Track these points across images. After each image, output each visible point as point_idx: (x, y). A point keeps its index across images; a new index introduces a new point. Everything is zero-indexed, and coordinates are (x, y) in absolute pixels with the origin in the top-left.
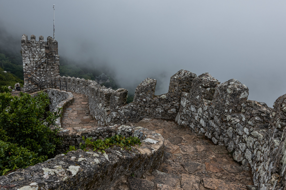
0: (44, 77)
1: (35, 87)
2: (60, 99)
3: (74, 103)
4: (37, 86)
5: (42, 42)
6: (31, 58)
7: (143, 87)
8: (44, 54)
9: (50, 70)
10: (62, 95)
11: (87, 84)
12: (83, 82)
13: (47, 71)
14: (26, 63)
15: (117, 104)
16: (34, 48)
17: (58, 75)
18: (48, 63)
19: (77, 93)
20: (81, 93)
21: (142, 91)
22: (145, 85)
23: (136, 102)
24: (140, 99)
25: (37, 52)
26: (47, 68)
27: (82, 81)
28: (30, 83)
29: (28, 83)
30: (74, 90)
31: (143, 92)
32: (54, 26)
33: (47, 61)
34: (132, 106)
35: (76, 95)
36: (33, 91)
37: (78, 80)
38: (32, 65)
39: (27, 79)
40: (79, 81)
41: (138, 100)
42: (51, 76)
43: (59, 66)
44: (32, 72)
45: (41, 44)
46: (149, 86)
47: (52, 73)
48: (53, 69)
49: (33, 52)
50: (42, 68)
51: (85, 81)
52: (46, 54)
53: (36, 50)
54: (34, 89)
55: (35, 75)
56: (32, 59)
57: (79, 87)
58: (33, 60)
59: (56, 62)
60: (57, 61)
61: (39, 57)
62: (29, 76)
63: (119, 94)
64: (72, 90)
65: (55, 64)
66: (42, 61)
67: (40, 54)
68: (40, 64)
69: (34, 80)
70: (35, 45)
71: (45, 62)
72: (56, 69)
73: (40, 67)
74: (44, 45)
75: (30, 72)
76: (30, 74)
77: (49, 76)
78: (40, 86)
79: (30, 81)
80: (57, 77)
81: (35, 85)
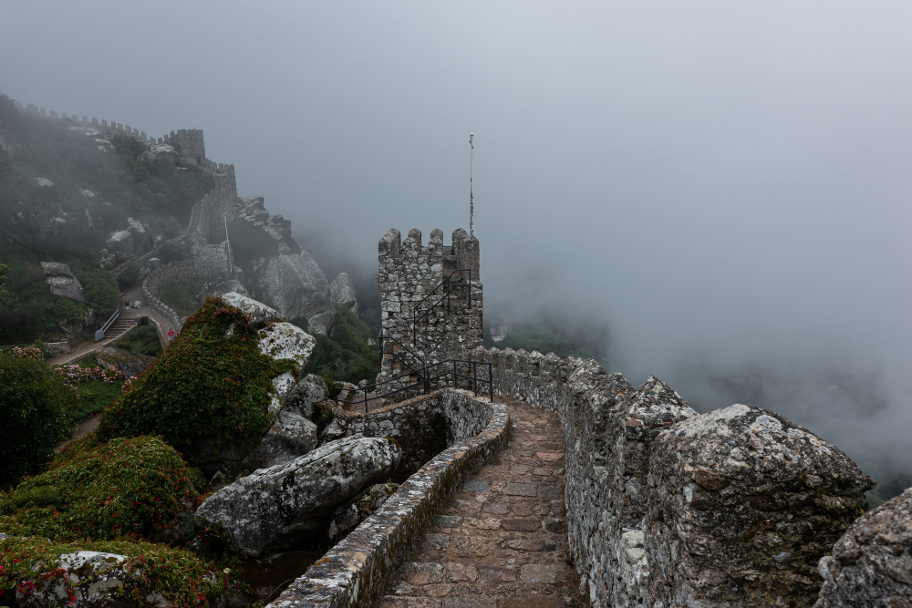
0: (439, 350)
1: (410, 382)
2: (473, 426)
3: (504, 456)
4: (415, 379)
5: (434, 244)
6: (403, 294)
8: (439, 281)
9: (454, 330)
10: (478, 415)
11: (563, 373)
12: (551, 367)
13: (445, 332)
14: (390, 309)
16: (413, 265)
17: (478, 344)
18: (449, 306)
19: (533, 405)
20: (544, 408)
25: (421, 274)
26: (447, 324)
27: (549, 363)
28: (397, 371)
29: (392, 369)
30: (522, 395)
32: (472, 197)
33: (446, 301)
35: (525, 414)
36: (404, 396)
37: (534, 358)
38: (406, 315)
39: (391, 357)
40: (537, 364)
42: (456, 349)
43: (481, 315)
44: (406, 336)
45: (431, 250)
47: (461, 340)
48: (464, 327)
49: (409, 276)
50: (432, 324)
51: (557, 363)
52: (446, 280)
53: (419, 269)
54: (406, 389)
55: (412, 345)
56: (405, 299)
57: (539, 386)
58: (410, 301)
59: (473, 302)
60: (476, 300)
61: (426, 291)
62: (397, 351)
64: (518, 394)
65: (469, 308)
66: (434, 303)
67: (429, 281)
68: (427, 311)
69: (408, 360)
70: (415, 254)
71: (441, 303)
72: (473, 324)
73: (427, 322)
74: (439, 253)
75: (399, 336)
76: (400, 344)
77: (454, 349)
78: (424, 380)
79: (398, 366)
80: (474, 351)
81: (411, 375)
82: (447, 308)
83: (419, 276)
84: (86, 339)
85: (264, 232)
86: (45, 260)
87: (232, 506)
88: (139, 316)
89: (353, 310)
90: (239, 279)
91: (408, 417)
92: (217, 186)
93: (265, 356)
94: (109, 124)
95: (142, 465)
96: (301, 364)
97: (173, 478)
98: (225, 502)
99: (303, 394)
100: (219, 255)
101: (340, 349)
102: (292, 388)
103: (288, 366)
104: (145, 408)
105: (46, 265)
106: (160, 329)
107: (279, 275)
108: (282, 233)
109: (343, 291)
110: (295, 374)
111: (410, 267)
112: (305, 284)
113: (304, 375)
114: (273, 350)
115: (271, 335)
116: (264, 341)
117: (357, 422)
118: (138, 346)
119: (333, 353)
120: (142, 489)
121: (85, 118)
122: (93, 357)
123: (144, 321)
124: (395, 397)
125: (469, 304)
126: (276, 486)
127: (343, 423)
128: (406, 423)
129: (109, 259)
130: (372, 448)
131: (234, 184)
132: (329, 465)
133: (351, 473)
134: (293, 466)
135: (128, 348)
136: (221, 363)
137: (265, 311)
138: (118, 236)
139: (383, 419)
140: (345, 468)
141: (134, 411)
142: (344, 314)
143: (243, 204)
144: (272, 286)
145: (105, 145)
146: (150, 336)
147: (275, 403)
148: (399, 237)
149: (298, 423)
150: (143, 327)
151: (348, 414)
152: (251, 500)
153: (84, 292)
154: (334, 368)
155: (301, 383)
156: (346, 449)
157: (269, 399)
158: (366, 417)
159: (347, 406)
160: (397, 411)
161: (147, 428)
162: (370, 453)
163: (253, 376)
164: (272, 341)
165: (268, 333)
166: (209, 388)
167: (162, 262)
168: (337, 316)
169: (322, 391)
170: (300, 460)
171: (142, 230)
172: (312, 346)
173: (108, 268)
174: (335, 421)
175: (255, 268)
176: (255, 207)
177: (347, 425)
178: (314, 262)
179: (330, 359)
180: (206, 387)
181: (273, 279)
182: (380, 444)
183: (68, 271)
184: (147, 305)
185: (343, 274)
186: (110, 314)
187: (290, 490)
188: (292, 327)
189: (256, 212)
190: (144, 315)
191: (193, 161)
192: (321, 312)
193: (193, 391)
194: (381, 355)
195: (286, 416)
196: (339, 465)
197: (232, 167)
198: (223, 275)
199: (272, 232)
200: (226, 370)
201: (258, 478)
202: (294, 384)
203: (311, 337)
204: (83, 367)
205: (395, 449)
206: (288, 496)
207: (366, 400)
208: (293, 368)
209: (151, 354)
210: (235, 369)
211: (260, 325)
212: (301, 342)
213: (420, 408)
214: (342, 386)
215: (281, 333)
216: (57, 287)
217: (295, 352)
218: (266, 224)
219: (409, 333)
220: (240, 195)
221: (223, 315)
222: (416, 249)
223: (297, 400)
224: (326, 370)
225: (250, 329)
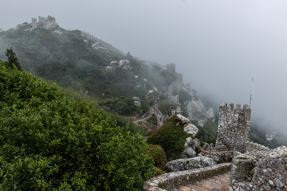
0: (234, 139)
1: (224, 147)
6: (225, 121)
7: (270, 158)
8: (237, 119)
9: (240, 134)
13: (237, 134)
14: (221, 125)
15: (234, 177)
16: (229, 114)
17: (248, 140)
18: (239, 127)
21: (267, 165)
22: (273, 156)
23: (257, 181)
24: (263, 179)
25: (231, 116)
26: (238, 132)
28: (221, 143)
29: (219, 142)
31: (268, 167)
32: (251, 95)
34: (251, 186)
36: (222, 150)
38: (226, 127)
39: (219, 138)
41: (261, 179)
42: (240, 140)
43: (249, 131)
44: (225, 133)
45: (235, 110)
46: (280, 159)
47: (242, 138)
48: (243, 134)
49: (228, 117)
50: (233, 131)
52: (239, 119)
54: (222, 148)
55: (226, 136)
56: (226, 123)
58: (227, 124)
59: (247, 127)
60: (248, 127)
61: (232, 122)
62: (221, 137)
63: (236, 162)
65: (245, 129)
66: (235, 125)
67: (233, 119)
68: (232, 127)
69: (224, 140)
70: (230, 111)
71: (237, 126)
72: (246, 134)
73: (231, 131)
74: (238, 111)
75: (223, 133)
76: (223, 135)
77: (239, 140)
78: (228, 147)
79: (221, 141)
80: (246, 141)
81: (225, 145)
82: (238, 127)
83: (230, 117)
84: (140, 117)
85: (189, 93)
86: (134, 96)
87: (174, 165)
88: (153, 113)
89: (213, 120)
90: (180, 107)
91: (222, 156)
92: (177, 79)
93: (185, 132)
94: (152, 62)
95: (157, 151)
96: (194, 135)
97: (162, 156)
98: (173, 164)
99: (193, 143)
100: (175, 99)
101: (207, 132)
102: (191, 141)
103: (190, 135)
104: (157, 138)
105: (134, 98)
106: (158, 118)
107: (191, 107)
108: (194, 94)
109: (210, 114)
110: (192, 138)
111: (228, 114)
112: (199, 110)
113: (195, 138)
114: (187, 130)
115: (187, 127)
116: (185, 128)
117: (207, 154)
118: (152, 121)
119: (205, 133)
120: (156, 156)
121: (147, 60)
122: (141, 122)
123: (154, 115)
124: (219, 150)
125: (246, 127)
126: (184, 163)
127: (203, 154)
128: (221, 158)
129: (148, 97)
130: (209, 160)
131: (182, 79)
132: (197, 162)
133: (203, 165)
134: (189, 160)
135: (149, 121)
136: (174, 131)
137: (187, 120)
138: (151, 91)
139: (215, 155)
140: (201, 163)
141: (154, 139)
142: (210, 121)
143: (184, 85)
144: (189, 110)
145: (151, 67)
146: (155, 119)
147: (186, 144)
148: (227, 105)
149: (191, 151)
150: (153, 116)
151: (205, 151)
152: (178, 165)
153: (141, 105)
154: (204, 138)
155: (193, 140)
156: (202, 159)
157: (185, 143)
158: (210, 153)
159: (205, 149)
160: (219, 154)
161: (157, 143)
162: (208, 161)
163: (182, 136)
164: (187, 128)
165: (187, 126)
166: (171, 137)
167: (160, 99)
168: (207, 121)
169: (199, 144)
170: (191, 159)
171: (156, 90)
172: (197, 131)
173: (147, 99)
174: (201, 152)
175: (185, 104)
176: (187, 86)
177: (204, 154)
178: (202, 104)
179: (203, 134)
180: (170, 137)
181: (189, 108)
182: (211, 160)
183: (139, 100)
184: (155, 111)
185: (211, 108)
186: (146, 112)
187: (187, 165)
188: (193, 125)
189: (187, 87)
190: (154, 113)
191: (172, 72)
192: (203, 119)
193: (168, 137)
194: (216, 137)
195: (188, 148)
196: (200, 162)
197: (182, 74)
198: (175, 105)
199: (191, 94)
200: (175, 133)
201: (180, 160)
202: (191, 140)
203: (197, 129)
204: (139, 125)
205: (215, 162)
206: (187, 166)
207: (210, 149)
208: (192, 136)
209: (154, 124)
210: (178, 133)
211: (185, 124)
212: (195, 130)
213: (226, 154)
214: (205, 144)
215: (190, 126)
216: (136, 103)
217: (193, 132)
218: (189, 91)
219: (226, 133)
220: (183, 82)
221: (176, 120)
222: (230, 109)
223: (192, 145)
224: (202, 138)
225: (183, 124)
